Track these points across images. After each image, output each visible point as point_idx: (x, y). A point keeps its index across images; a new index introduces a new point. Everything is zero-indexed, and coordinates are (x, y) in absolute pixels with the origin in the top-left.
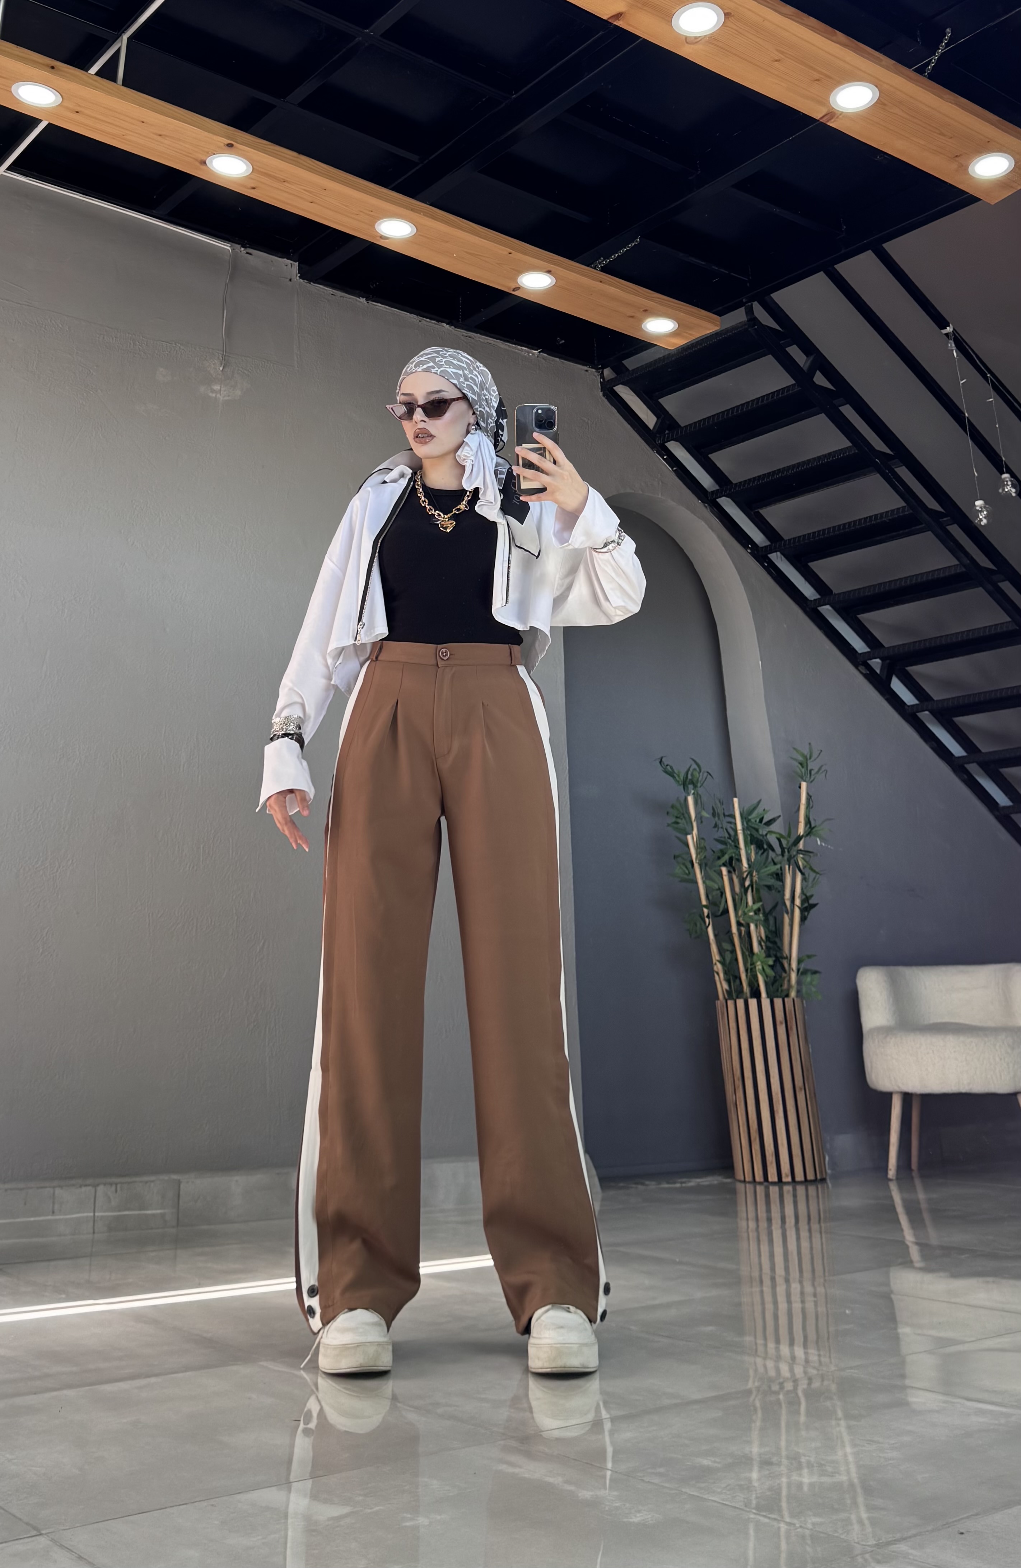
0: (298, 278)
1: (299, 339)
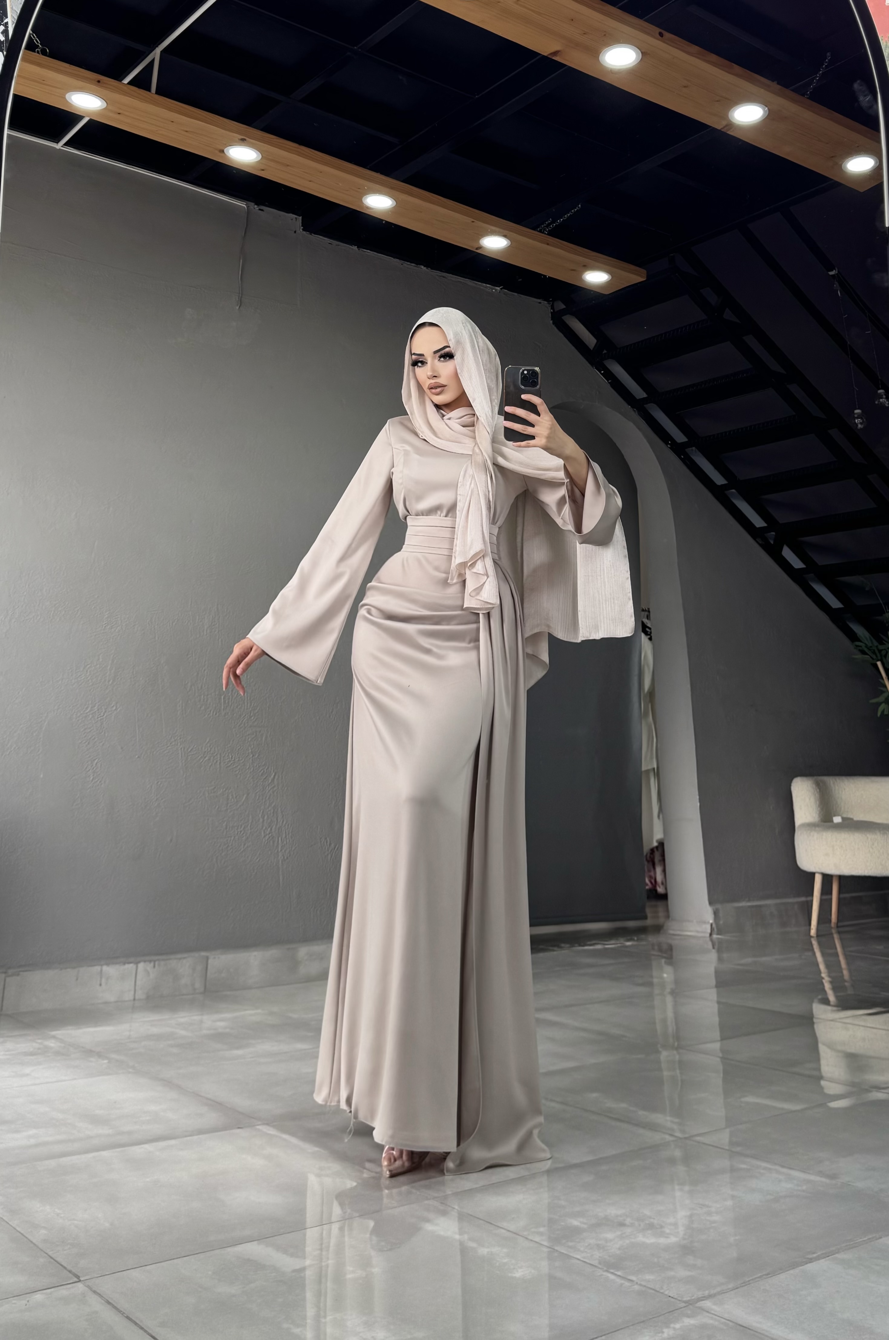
0: (301, 230)
1: (301, 282)
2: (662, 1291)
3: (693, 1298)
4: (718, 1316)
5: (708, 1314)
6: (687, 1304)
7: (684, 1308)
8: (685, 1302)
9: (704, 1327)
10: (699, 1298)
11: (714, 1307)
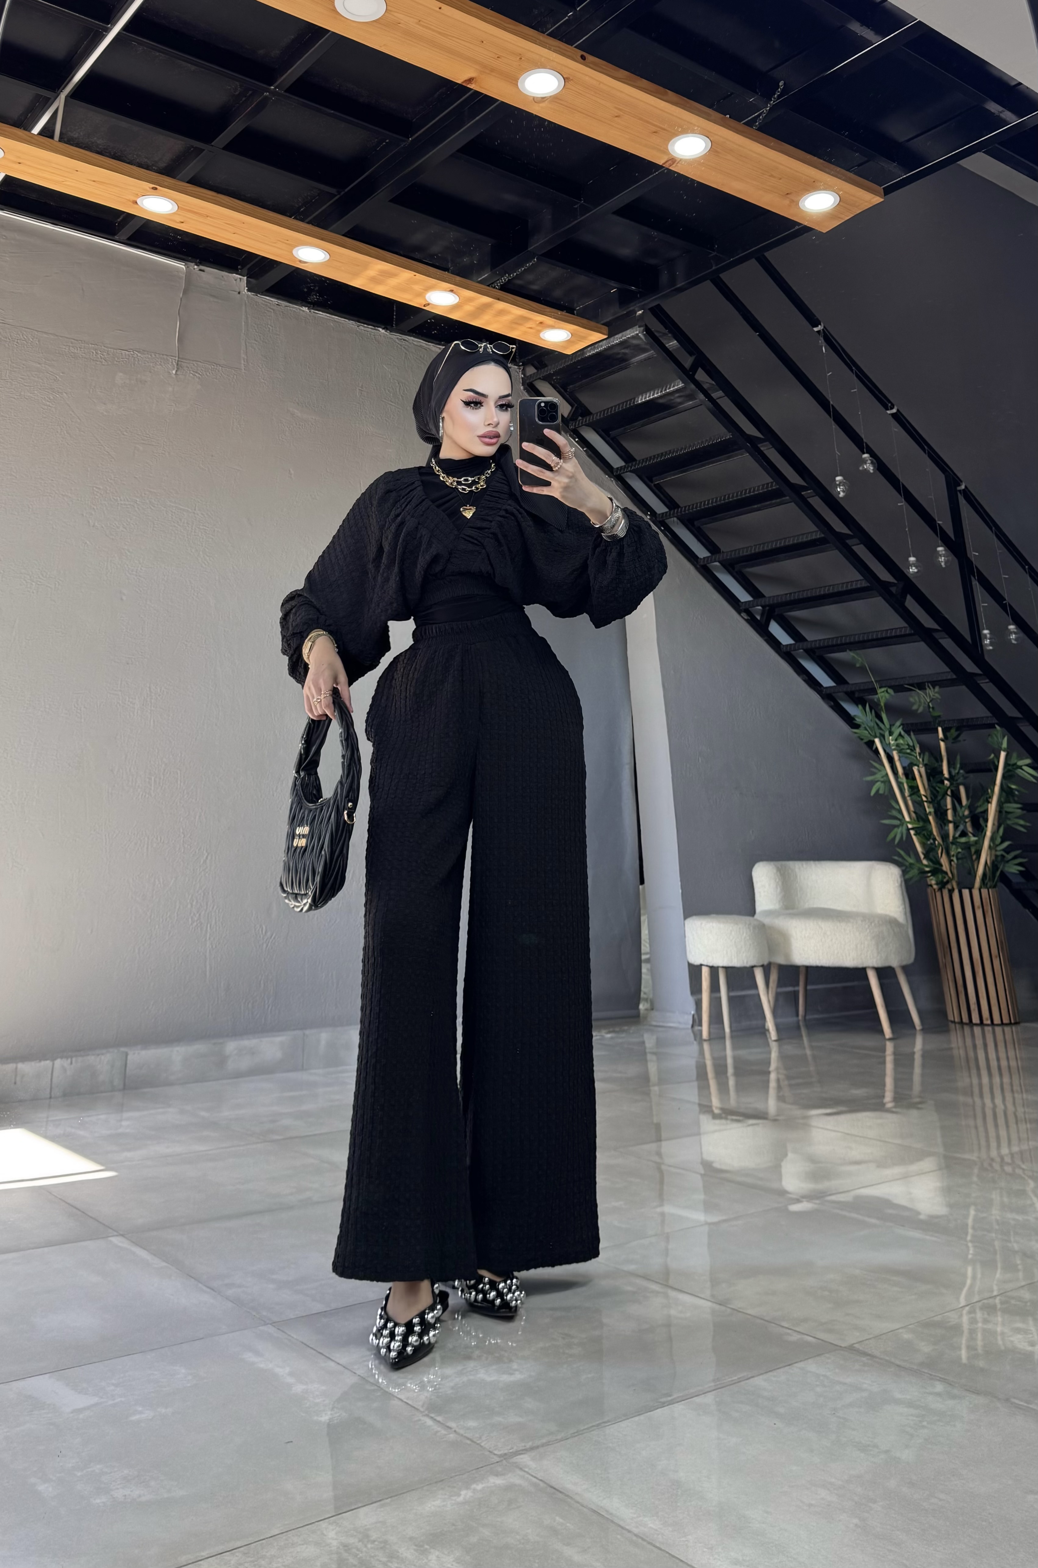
0: (246, 291)
1: (246, 345)
2: (478, 1442)
3: (511, 1451)
4: (532, 1476)
5: (522, 1473)
6: (502, 1458)
7: (497, 1464)
8: (500, 1456)
9: (509, 1488)
10: (516, 1452)
11: (532, 1464)
